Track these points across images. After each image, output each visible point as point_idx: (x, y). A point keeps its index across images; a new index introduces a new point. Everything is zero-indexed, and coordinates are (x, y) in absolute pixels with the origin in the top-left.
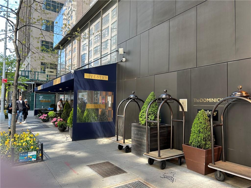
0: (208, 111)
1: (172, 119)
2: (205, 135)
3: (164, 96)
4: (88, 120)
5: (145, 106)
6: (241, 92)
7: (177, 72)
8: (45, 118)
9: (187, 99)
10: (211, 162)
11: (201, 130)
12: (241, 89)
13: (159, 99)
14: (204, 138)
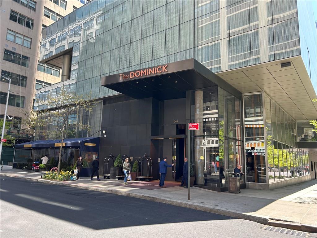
3: (124, 156)
4: (84, 167)
5: (117, 159)
8: (38, 169)
13: (123, 157)
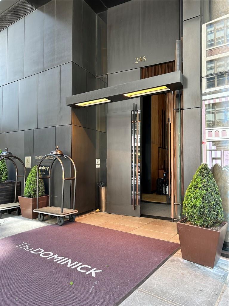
0: (44, 167)
1: (17, 175)
2: (35, 186)
6: (57, 151)
7: (24, 132)
9: (30, 157)
10: (36, 208)
11: (32, 183)
12: (58, 148)
14: (34, 189)
